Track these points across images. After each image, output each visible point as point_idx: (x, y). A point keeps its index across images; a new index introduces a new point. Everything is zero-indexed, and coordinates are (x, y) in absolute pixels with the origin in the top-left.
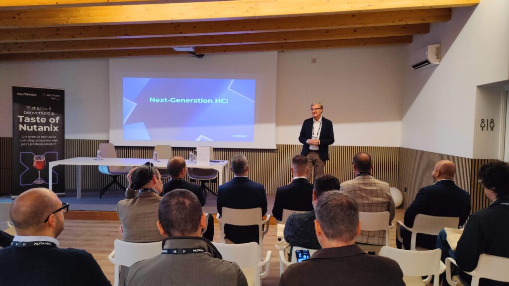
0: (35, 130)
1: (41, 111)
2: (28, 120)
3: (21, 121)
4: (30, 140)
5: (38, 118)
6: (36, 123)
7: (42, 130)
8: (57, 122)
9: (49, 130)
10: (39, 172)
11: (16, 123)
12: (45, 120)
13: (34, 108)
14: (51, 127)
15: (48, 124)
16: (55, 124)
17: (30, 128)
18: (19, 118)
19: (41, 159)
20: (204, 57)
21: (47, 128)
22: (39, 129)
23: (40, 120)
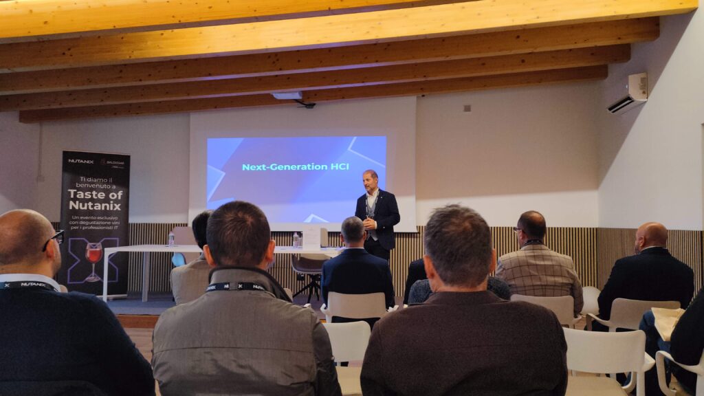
0: (90, 208)
1: (98, 183)
2: (81, 195)
3: (72, 196)
4: (82, 223)
5: (94, 193)
6: (92, 200)
7: (100, 209)
8: (119, 198)
9: (108, 209)
10: (94, 265)
11: (65, 199)
12: (104, 195)
13: (90, 180)
14: (112, 205)
15: (107, 200)
16: (116, 201)
17: (83, 206)
18: (70, 192)
19: (96, 248)
20: (315, 107)
21: (106, 207)
22: (95, 208)
23: (96, 195)
